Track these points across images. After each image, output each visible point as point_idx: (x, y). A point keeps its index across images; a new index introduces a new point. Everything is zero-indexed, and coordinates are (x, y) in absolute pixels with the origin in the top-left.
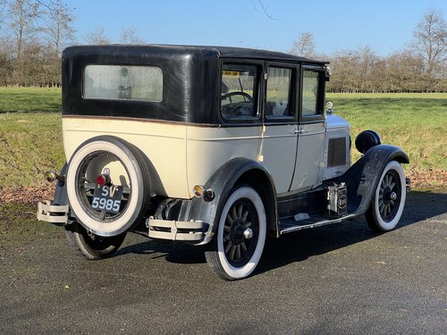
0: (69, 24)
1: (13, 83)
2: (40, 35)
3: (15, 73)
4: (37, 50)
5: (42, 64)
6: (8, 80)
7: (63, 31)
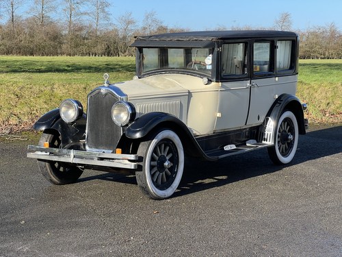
0: (106, 9)
1: (62, 54)
2: (85, 18)
3: (64, 46)
4: (81, 29)
5: (84, 39)
6: (59, 51)
7: (101, 15)
